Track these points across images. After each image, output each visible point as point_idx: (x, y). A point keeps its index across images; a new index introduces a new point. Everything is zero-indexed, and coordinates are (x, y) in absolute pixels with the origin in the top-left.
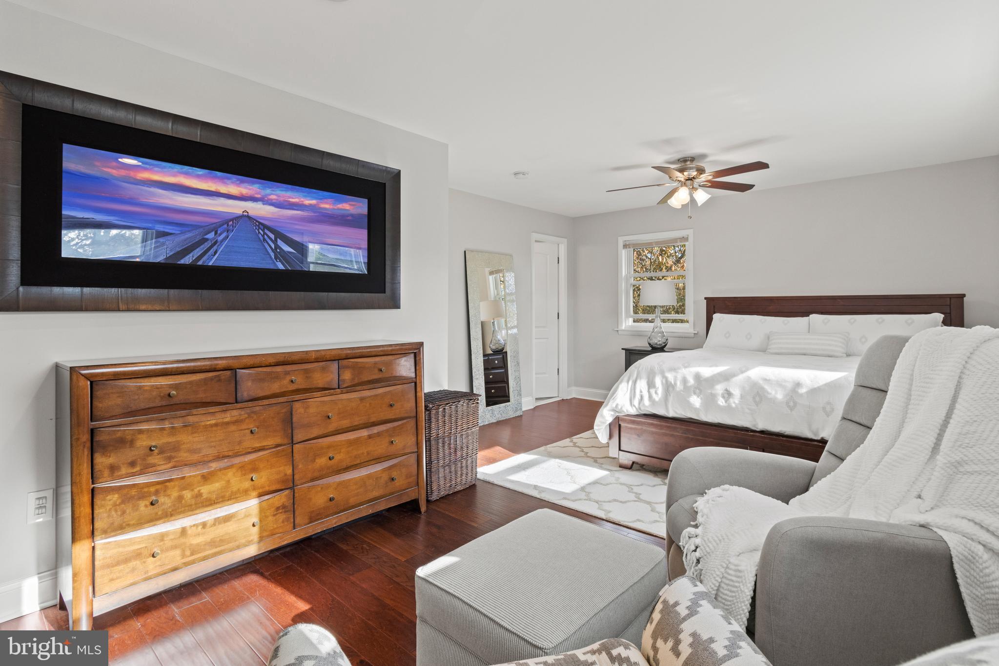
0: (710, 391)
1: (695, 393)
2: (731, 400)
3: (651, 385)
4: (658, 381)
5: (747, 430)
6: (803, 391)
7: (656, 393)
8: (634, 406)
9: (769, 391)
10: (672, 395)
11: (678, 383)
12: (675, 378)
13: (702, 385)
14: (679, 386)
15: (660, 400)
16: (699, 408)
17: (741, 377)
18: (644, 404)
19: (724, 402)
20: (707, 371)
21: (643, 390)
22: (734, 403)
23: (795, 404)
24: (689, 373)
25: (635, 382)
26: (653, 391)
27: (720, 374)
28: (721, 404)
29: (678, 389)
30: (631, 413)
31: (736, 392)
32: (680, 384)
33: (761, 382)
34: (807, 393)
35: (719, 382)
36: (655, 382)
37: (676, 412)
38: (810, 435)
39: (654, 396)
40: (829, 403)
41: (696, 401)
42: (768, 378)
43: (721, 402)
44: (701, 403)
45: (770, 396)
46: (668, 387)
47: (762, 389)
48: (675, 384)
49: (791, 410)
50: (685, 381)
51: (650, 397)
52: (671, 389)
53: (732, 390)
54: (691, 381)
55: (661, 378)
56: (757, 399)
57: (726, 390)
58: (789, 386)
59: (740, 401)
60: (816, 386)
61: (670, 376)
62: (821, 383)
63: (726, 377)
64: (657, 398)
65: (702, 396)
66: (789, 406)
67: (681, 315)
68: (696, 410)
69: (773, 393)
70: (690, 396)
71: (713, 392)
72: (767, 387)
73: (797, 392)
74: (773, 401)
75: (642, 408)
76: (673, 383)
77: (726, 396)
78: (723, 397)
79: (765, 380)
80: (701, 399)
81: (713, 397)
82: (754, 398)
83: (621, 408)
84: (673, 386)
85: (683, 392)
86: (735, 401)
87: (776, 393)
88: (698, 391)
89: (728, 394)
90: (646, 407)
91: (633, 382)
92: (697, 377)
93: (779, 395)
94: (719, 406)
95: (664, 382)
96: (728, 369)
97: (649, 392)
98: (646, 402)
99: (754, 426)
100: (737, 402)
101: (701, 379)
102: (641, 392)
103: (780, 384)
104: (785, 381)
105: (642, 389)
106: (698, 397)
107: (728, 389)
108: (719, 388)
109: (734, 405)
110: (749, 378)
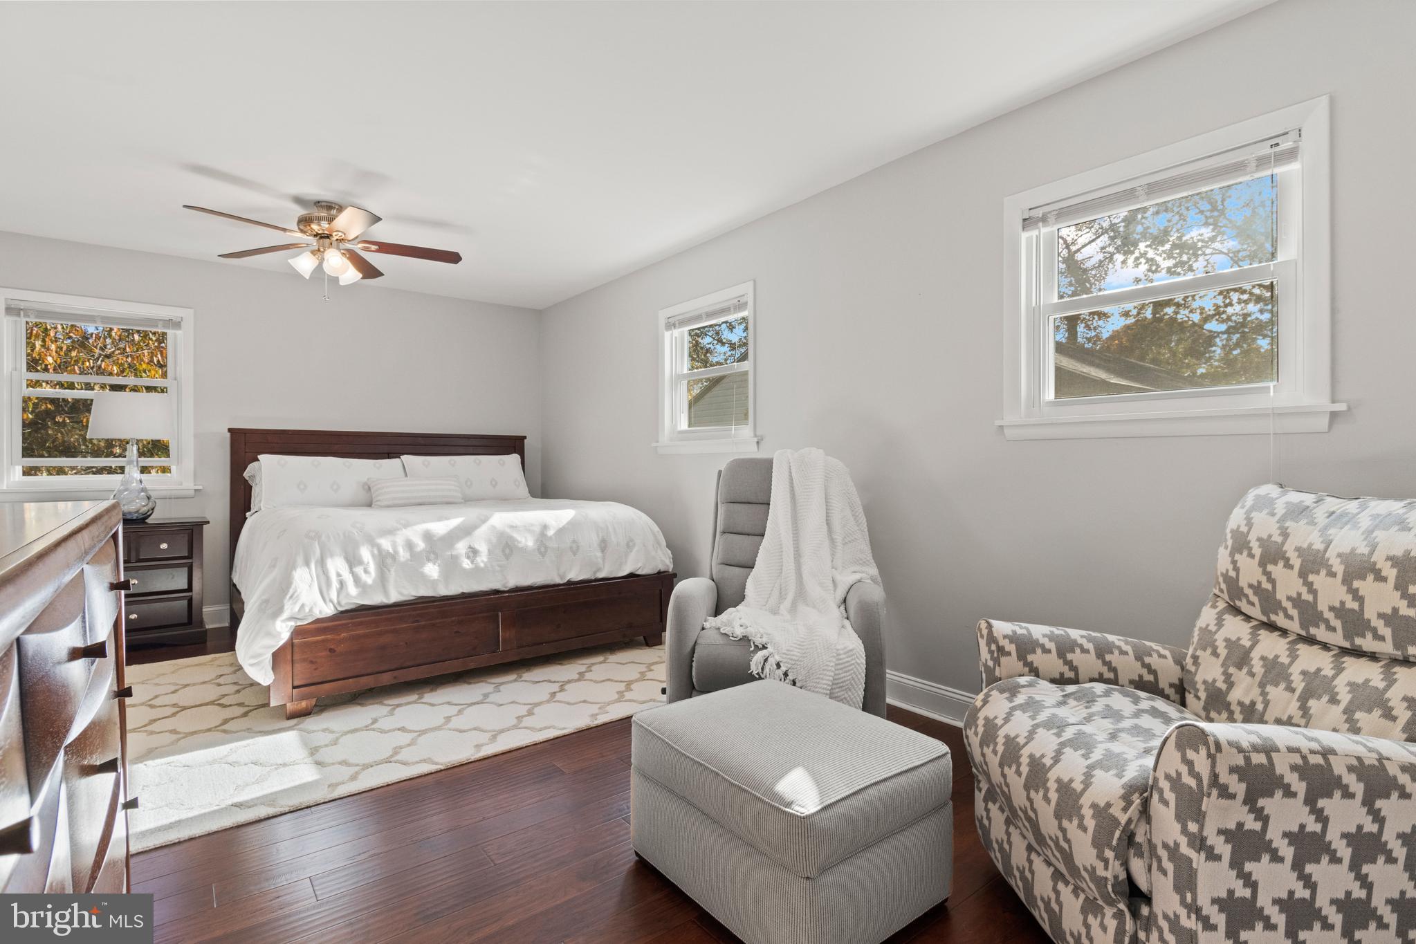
0: (450, 553)
1: (429, 560)
2: (478, 559)
3: (353, 561)
4: (366, 554)
5: (497, 592)
6: (551, 533)
7: (366, 571)
8: (331, 601)
9: (519, 539)
10: (392, 570)
11: (401, 550)
12: (394, 545)
13: (436, 547)
14: (403, 555)
15: (374, 581)
16: (437, 580)
17: (484, 529)
18: (348, 595)
19: (470, 563)
20: (440, 528)
21: (341, 572)
22: (483, 561)
23: (546, 548)
24: (415, 533)
25: (322, 563)
26: (359, 570)
27: (458, 528)
28: (467, 567)
29: (402, 559)
30: (327, 614)
31: (483, 548)
32: (404, 550)
33: (508, 530)
34: (555, 534)
35: (459, 538)
36: (360, 556)
37: (401, 594)
38: (558, 581)
39: (364, 577)
40: (574, 541)
41: (432, 570)
42: (514, 525)
43: (467, 564)
44: (440, 572)
45: (520, 545)
46: (384, 560)
47: (511, 538)
48: (396, 552)
49: (543, 556)
50: (410, 545)
51: (357, 580)
52: (389, 561)
53: (477, 546)
54: (421, 545)
55: (370, 547)
56: (507, 551)
57: (470, 547)
58: (537, 529)
59: (489, 558)
60: (561, 527)
61: (385, 544)
62: (564, 522)
63: (465, 531)
64: (369, 579)
65: (439, 562)
66: (540, 553)
67: (163, 459)
68: (434, 583)
69: (523, 540)
70: (423, 565)
71: (454, 553)
72: (515, 535)
73: (546, 535)
74: (523, 550)
75: (343, 603)
76: (391, 551)
77: (471, 555)
78: (468, 557)
79: (512, 527)
80: (439, 566)
81: (455, 559)
82: (503, 551)
83: (311, 610)
84: (394, 556)
85: (411, 561)
86: (482, 559)
87: (526, 540)
88: (432, 556)
89: (473, 552)
90: (351, 597)
91: (316, 563)
92: (428, 536)
93: (528, 542)
94: (464, 570)
95: (376, 552)
96: (464, 520)
97: (352, 572)
98: (352, 590)
99: (504, 586)
100: (485, 560)
101: (435, 539)
102: (339, 575)
103: (527, 529)
104: (532, 525)
105: (339, 570)
106: (435, 564)
107: (472, 546)
108: (461, 547)
109: (482, 565)
110: (494, 527)
